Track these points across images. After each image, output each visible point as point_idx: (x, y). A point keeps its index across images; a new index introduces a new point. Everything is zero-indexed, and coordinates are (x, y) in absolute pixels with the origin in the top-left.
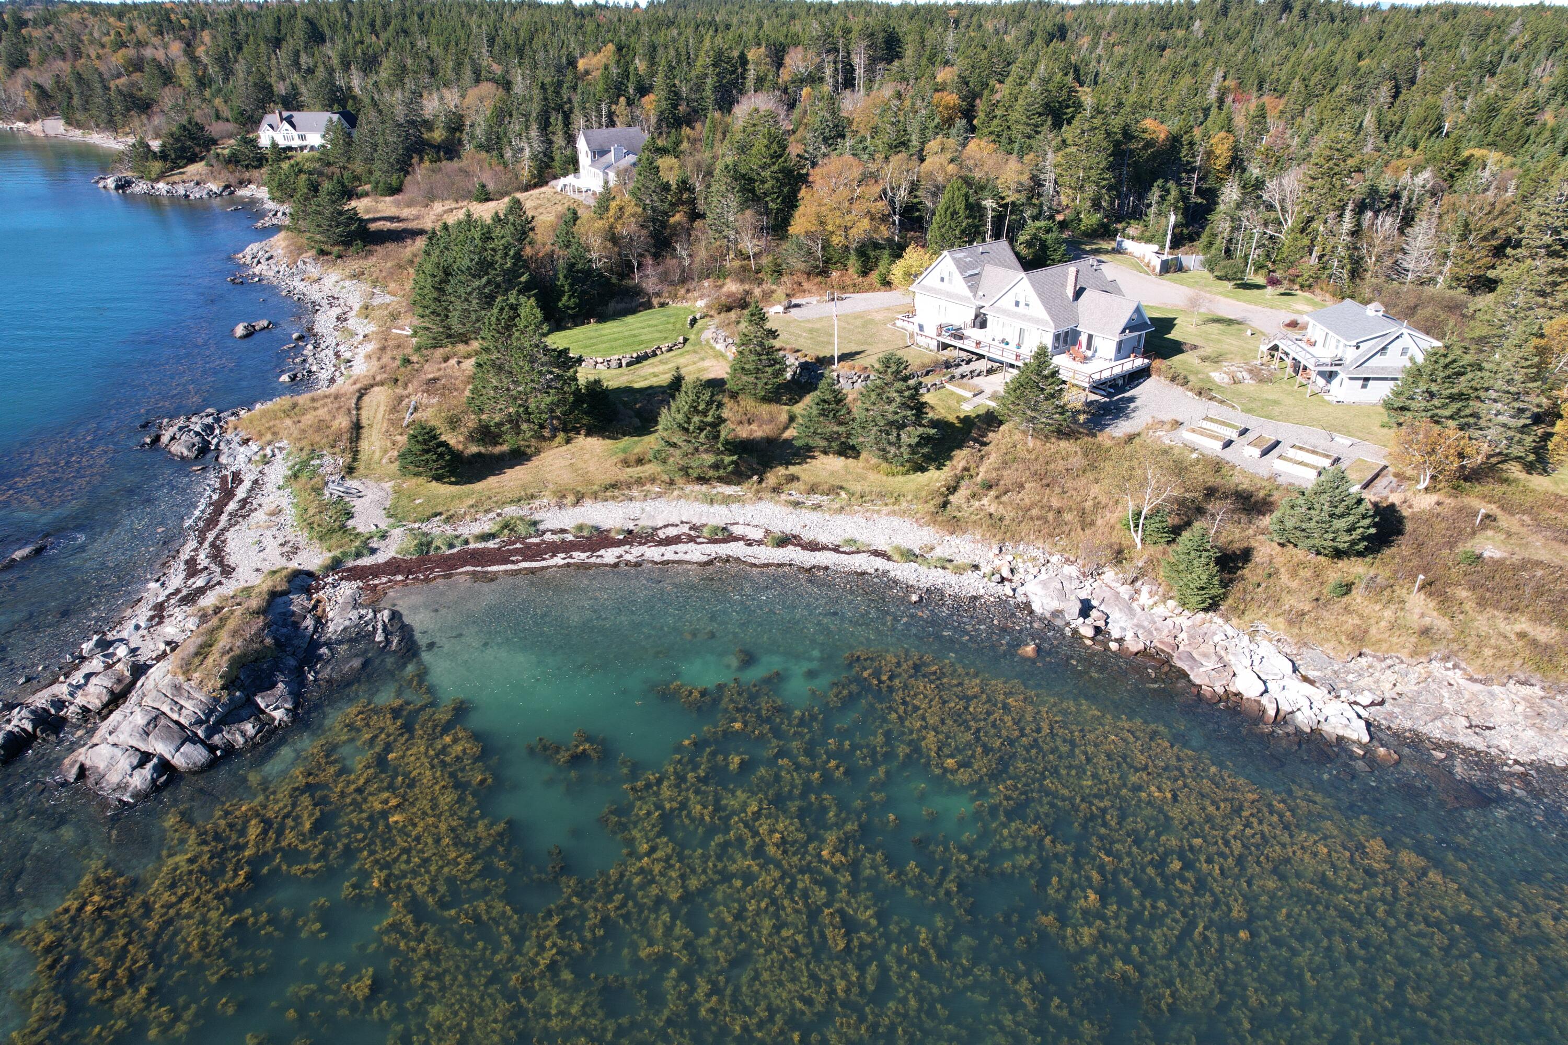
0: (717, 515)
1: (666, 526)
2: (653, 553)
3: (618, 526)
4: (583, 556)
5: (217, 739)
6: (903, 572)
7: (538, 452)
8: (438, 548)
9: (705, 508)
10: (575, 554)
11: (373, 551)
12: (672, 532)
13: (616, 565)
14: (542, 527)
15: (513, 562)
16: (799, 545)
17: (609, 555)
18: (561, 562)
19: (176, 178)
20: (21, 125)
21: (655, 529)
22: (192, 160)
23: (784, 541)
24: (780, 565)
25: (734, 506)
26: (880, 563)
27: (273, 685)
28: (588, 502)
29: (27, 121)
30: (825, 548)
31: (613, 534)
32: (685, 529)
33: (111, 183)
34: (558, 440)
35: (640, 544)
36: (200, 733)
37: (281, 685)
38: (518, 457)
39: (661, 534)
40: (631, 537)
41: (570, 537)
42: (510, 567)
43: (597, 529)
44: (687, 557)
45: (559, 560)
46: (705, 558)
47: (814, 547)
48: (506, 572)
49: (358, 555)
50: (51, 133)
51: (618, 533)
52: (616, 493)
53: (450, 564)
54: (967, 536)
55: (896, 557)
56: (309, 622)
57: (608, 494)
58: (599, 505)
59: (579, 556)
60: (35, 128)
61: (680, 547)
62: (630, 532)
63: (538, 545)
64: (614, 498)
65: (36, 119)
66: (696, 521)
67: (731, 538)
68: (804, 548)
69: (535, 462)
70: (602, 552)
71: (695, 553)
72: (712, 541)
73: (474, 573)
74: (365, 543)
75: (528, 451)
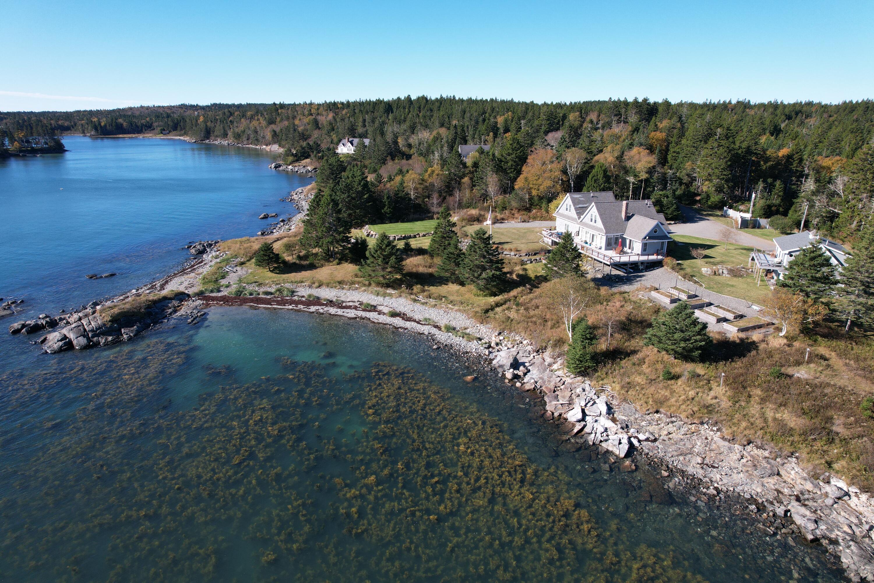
1: (349, 302)
3: (328, 298)
4: (302, 307)
5: (95, 339)
6: (442, 336)
7: (322, 266)
8: (246, 294)
10: (299, 306)
11: (219, 291)
13: (314, 313)
14: (295, 294)
15: (271, 305)
16: (403, 318)
17: (314, 308)
19: (297, 164)
20: (264, 147)
21: (343, 302)
22: (307, 158)
23: (394, 314)
24: (386, 324)
25: (387, 298)
26: (434, 331)
27: (133, 326)
28: (324, 287)
29: (267, 145)
31: (322, 301)
32: (357, 304)
33: (273, 166)
34: (334, 262)
35: (331, 306)
36: (90, 335)
37: (135, 327)
38: (312, 267)
39: (344, 304)
40: (330, 303)
41: (304, 299)
42: (269, 306)
43: (318, 298)
44: (346, 315)
45: (291, 307)
46: (354, 316)
47: (409, 319)
48: (264, 308)
49: (212, 291)
50: (272, 149)
51: (325, 300)
52: (339, 285)
53: (245, 301)
54: (488, 325)
55: (443, 329)
56: (170, 311)
57: (335, 285)
60: (268, 148)
61: (347, 310)
64: (335, 287)
65: (270, 144)
66: (365, 301)
67: (373, 310)
69: (318, 270)
70: (312, 307)
71: (352, 313)
72: (364, 310)
73: (251, 306)
74: (219, 288)
75: (317, 265)
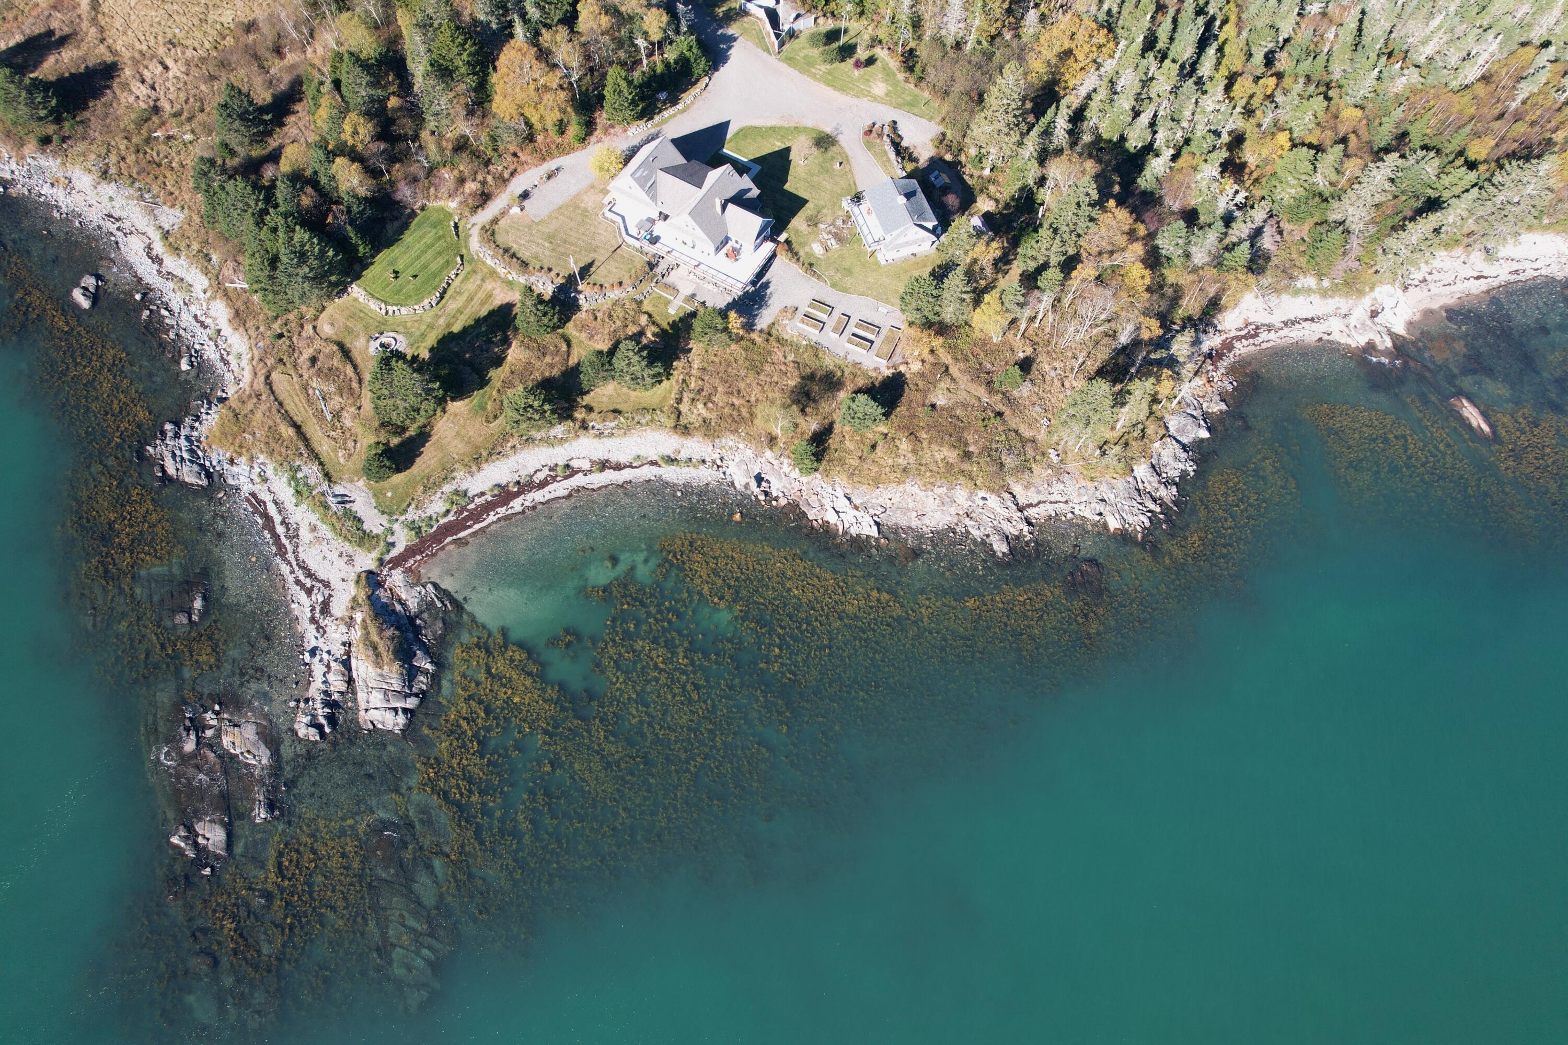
0: (559, 455)
2: (538, 496)
5: (415, 690)
6: (670, 474)
7: (433, 427)
8: (425, 530)
9: (551, 450)
10: (499, 510)
11: (393, 544)
12: (540, 476)
13: (523, 512)
14: (470, 494)
15: (469, 527)
16: (611, 468)
17: (516, 505)
18: (495, 519)
23: (602, 466)
24: (606, 487)
25: (566, 444)
26: (655, 470)
28: (485, 466)
30: (625, 467)
36: (407, 691)
37: (418, 651)
38: (422, 436)
39: (536, 480)
40: (521, 487)
41: (489, 498)
42: (469, 531)
44: (557, 494)
45: (492, 518)
46: (566, 493)
47: (618, 467)
48: (469, 535)
49: (387, 550)
51: (513, 486)
53: (438, 539)
54: (694, 438)
55: (662, 463)
56: (398, 606)
58: (492, 467)
59: (502, 511)
61: (551, 487)
62: (519, 483)
63: (475, 509)
66: (551, 463)
67: (574, 472)
68: (615, 469)
69: (434, 436)
70: (511, 504)
71: (559, 489)
72: (565, 477)
73: (454, 542)
74: (385, 540)
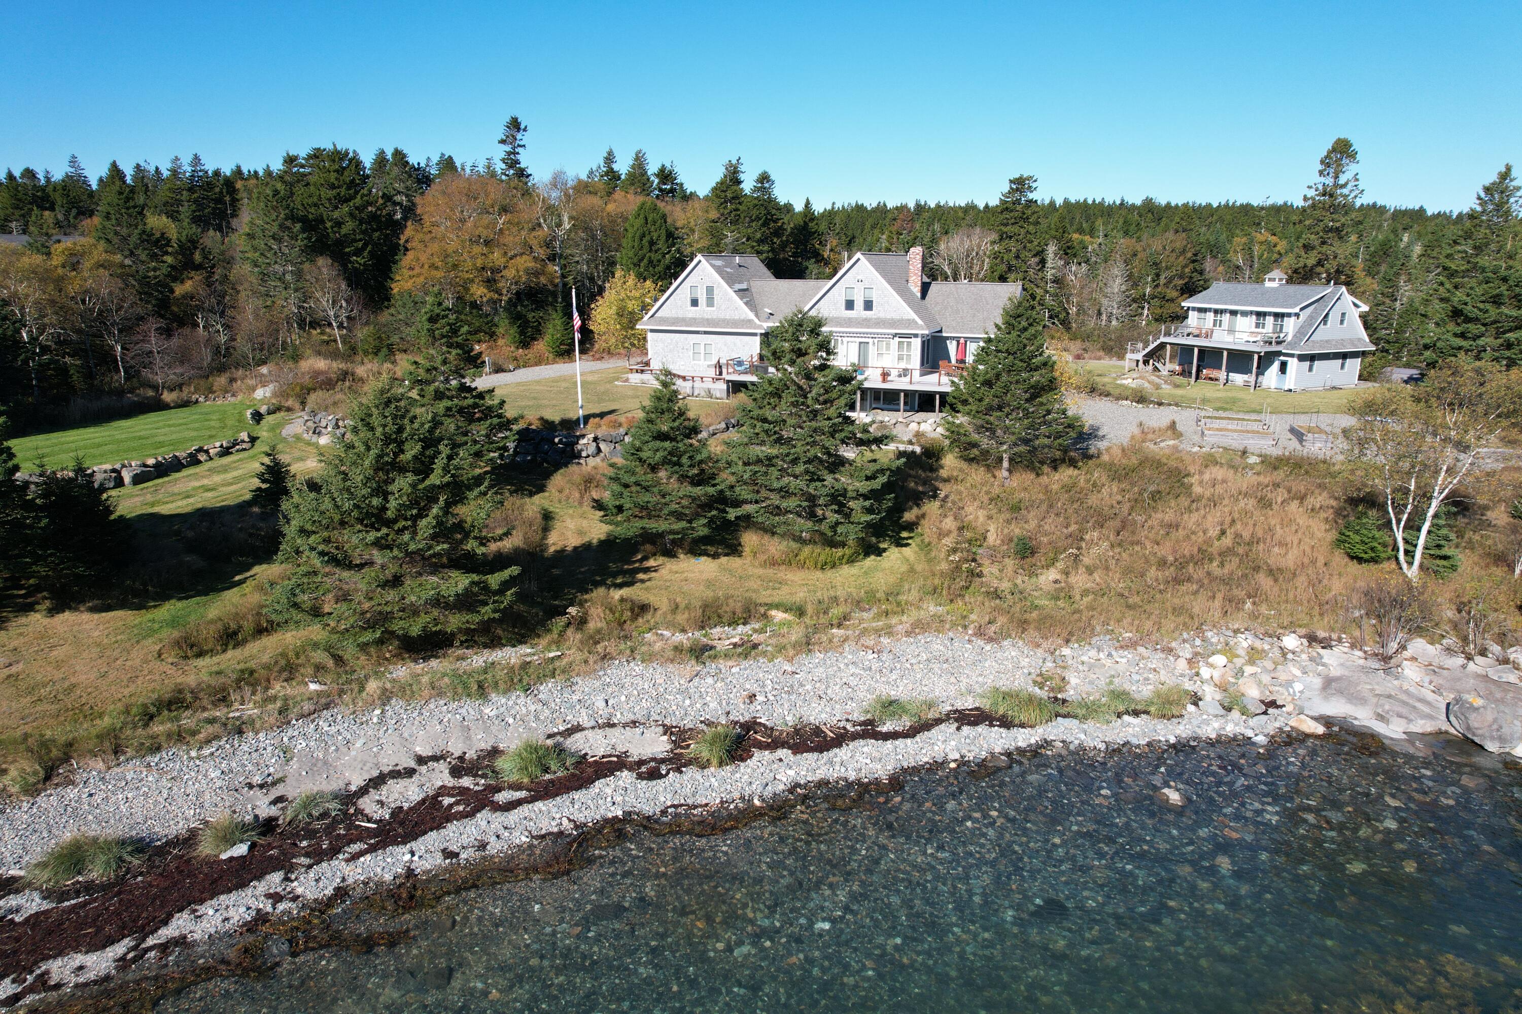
0: (512, 721)
1: (378, 781)
3: (218, 816)
9: (469, 708)
12: (404, 794)
16: (775, 744)
21: (349, 798)
23: (733, 744)
25: (546, 689)
30: (841, 739)
31: (206, 848)
32: (440, 776)
35: (318, 856)
39: (375, 809)
40: (275, 842)
43: (140, 846)
47: (811, 739)
51: (228, 837)
52: (187, 720)
57: (158, 728)
58: (130, 770)
62: (268, 826)
64: (180, 737)
72: (540, 791)
